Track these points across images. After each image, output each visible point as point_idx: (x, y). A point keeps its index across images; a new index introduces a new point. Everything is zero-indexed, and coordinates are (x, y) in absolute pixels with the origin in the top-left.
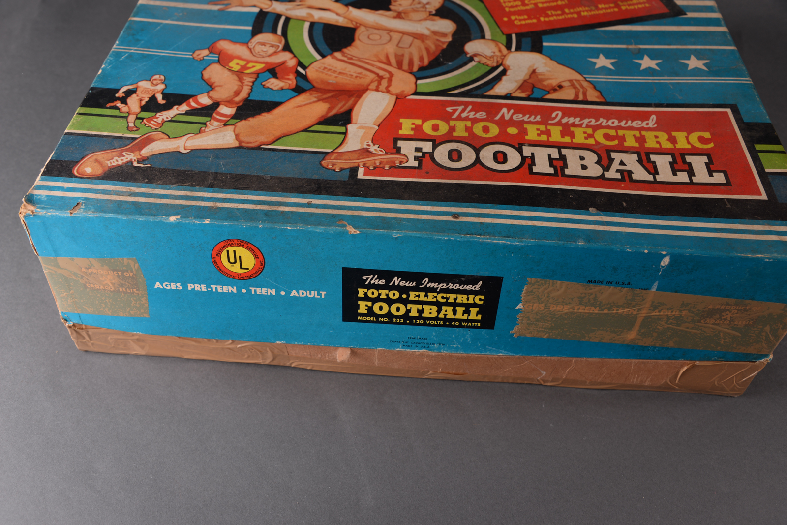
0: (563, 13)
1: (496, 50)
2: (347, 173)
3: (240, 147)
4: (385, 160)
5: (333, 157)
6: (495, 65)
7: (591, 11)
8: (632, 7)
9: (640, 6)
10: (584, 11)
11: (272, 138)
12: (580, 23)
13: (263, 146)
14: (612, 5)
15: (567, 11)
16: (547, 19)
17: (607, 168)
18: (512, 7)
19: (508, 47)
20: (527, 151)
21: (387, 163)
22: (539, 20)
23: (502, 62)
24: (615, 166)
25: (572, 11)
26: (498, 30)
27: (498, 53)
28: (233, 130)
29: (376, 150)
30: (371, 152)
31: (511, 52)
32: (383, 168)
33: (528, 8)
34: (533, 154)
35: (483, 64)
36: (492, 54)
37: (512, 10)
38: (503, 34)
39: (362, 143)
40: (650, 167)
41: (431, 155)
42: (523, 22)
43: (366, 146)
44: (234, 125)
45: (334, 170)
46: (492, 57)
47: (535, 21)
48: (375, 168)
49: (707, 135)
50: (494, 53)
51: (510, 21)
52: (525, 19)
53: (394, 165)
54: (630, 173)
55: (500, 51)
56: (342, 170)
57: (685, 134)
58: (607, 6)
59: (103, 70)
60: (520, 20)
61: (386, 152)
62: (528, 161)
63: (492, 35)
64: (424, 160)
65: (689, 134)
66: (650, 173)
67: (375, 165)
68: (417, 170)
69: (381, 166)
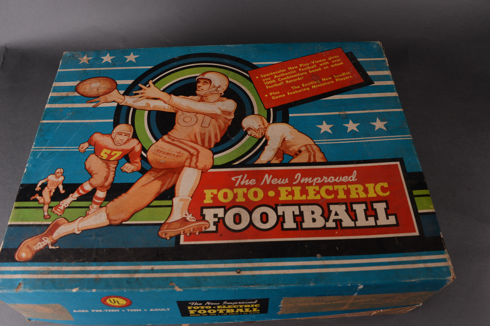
0: (302, 87)
1: (261, 123)
2: (174, 240)
3: (110, 225)
4: (196, 227)
5: (165, 228)
6: (260, 136)
7: (318, 84)
8: (342, 79)
9: (347, 78)
10: (313, 85)
11: (128, 215)
12: (311, 95)
13: (124, 223)
14: (330, 78)
15: (303, 85)
16: (291, 93)
17: (327, 220)
18: (270, 85)
19: (268, 120)
20: (280, 209)
21: (198, 229)
22: (286, 94)
23: (265, 133)
24: (333, 217)
25: (306, 85)
26: (262, 105)
27: (262, 126)
28: (105, 210)
29: (190, 218)
30: (187, 221)
31: (270, 124)
32: (195, 234)
33: (280, 84)
34: (284, 212)
35: (253, 137)
36: (259, 127)
37: (270, 87)
38: (265, 109)
39: (182, 214)
40: (352, 214)
41: (223, 219)
42: (277, 97)
43: (184, 216)
44: (105, 206)
45: (166, 239)
46: (258, 130)
47: (284, 95)
48: (190, 234)
49: (386, 185)
50: (260, 126)
51: (270, 97)
52: (278, 95)
53: (201, 231)
54: (341, 221)
55: (263, 124)
56: (171, 237)
57: (373, 185)
58: (327, 79)
59: (27, 168)
60: (275, 96)
61: (197, 220)
62: (281, 219)
63: (259, 111)
64: (219, 224)
65: (375, 185)
66: (352, 220)
67: (190, 232)
68: (215, 234)
69: (194, 232)
